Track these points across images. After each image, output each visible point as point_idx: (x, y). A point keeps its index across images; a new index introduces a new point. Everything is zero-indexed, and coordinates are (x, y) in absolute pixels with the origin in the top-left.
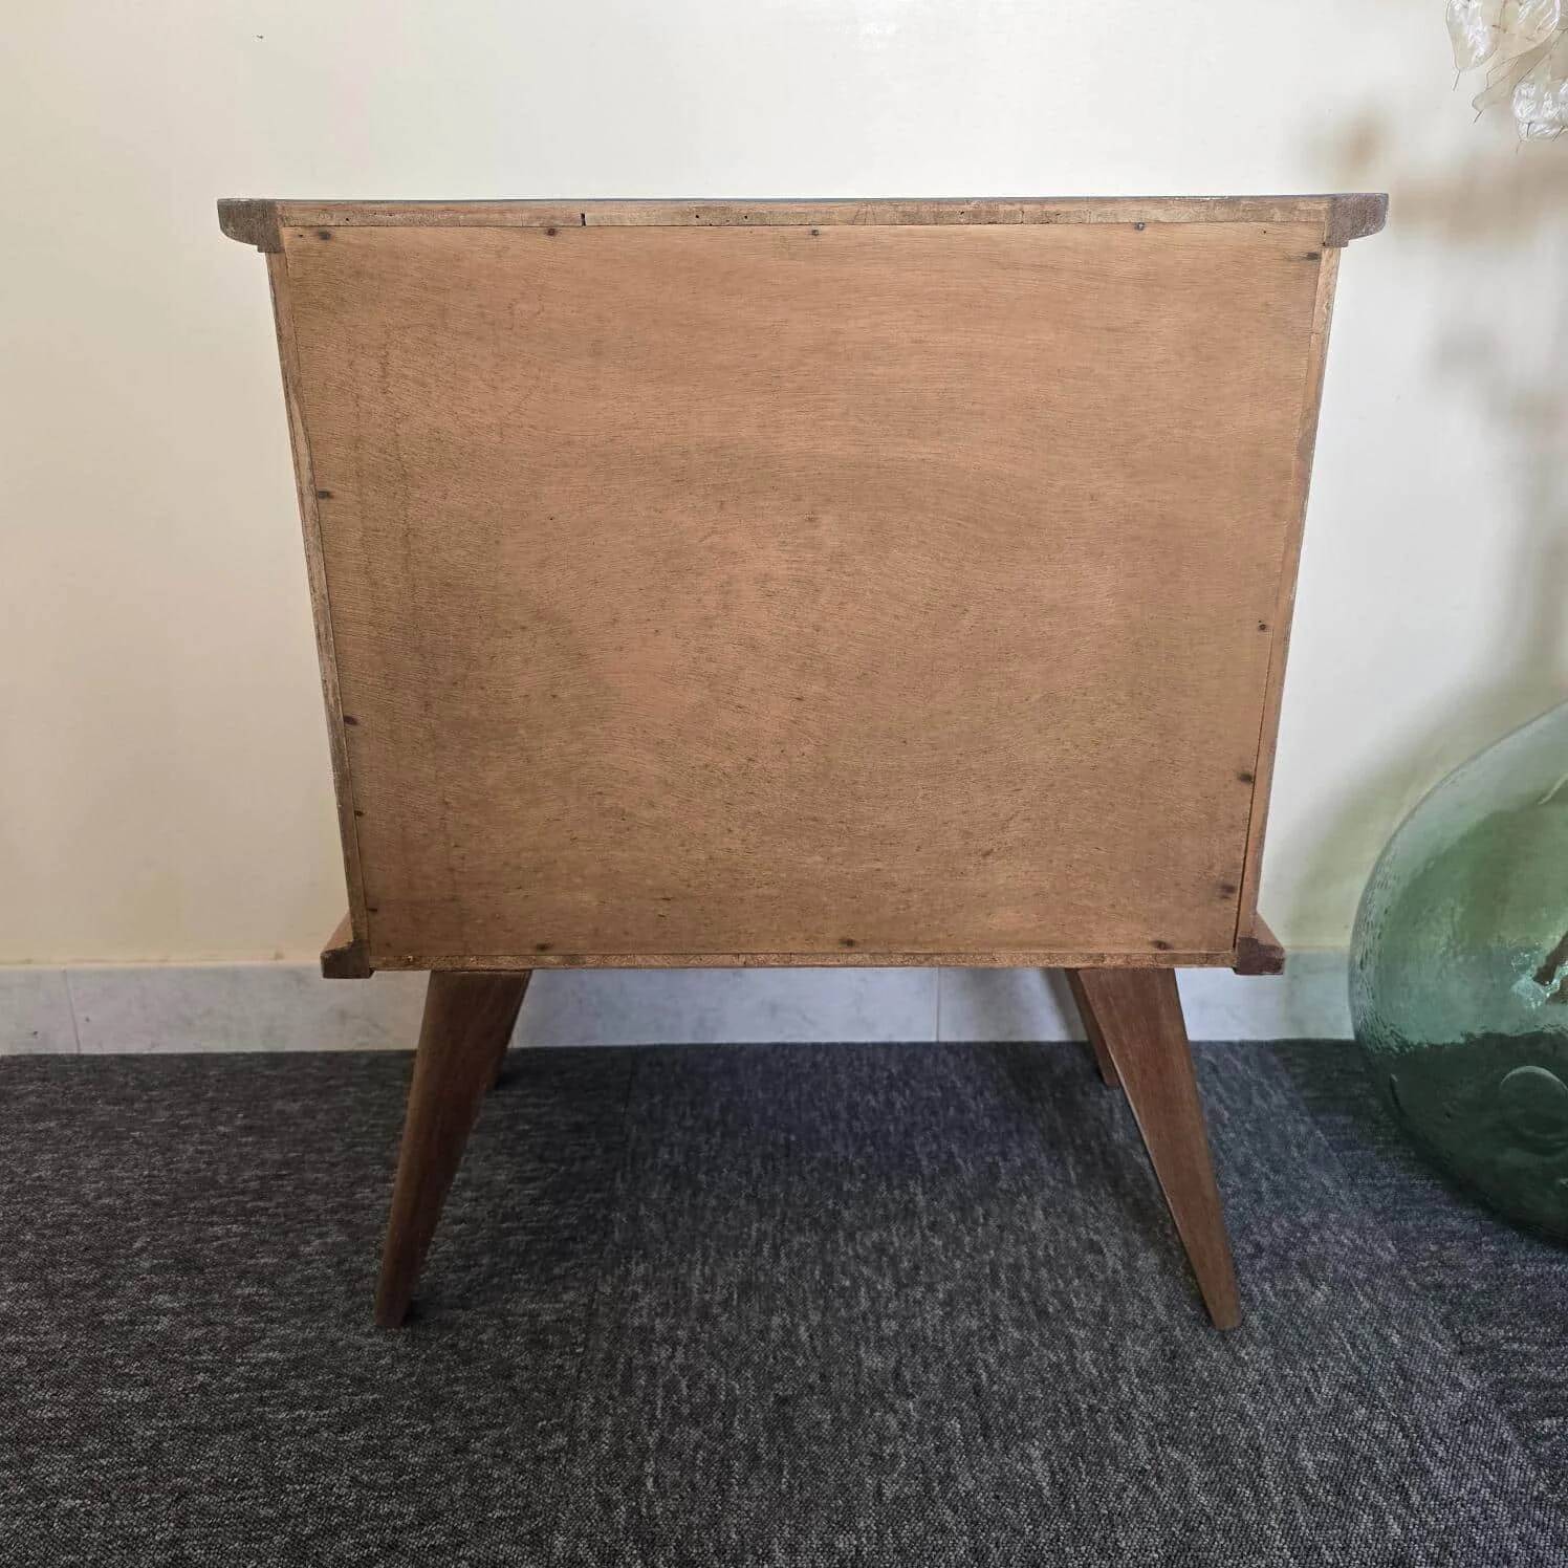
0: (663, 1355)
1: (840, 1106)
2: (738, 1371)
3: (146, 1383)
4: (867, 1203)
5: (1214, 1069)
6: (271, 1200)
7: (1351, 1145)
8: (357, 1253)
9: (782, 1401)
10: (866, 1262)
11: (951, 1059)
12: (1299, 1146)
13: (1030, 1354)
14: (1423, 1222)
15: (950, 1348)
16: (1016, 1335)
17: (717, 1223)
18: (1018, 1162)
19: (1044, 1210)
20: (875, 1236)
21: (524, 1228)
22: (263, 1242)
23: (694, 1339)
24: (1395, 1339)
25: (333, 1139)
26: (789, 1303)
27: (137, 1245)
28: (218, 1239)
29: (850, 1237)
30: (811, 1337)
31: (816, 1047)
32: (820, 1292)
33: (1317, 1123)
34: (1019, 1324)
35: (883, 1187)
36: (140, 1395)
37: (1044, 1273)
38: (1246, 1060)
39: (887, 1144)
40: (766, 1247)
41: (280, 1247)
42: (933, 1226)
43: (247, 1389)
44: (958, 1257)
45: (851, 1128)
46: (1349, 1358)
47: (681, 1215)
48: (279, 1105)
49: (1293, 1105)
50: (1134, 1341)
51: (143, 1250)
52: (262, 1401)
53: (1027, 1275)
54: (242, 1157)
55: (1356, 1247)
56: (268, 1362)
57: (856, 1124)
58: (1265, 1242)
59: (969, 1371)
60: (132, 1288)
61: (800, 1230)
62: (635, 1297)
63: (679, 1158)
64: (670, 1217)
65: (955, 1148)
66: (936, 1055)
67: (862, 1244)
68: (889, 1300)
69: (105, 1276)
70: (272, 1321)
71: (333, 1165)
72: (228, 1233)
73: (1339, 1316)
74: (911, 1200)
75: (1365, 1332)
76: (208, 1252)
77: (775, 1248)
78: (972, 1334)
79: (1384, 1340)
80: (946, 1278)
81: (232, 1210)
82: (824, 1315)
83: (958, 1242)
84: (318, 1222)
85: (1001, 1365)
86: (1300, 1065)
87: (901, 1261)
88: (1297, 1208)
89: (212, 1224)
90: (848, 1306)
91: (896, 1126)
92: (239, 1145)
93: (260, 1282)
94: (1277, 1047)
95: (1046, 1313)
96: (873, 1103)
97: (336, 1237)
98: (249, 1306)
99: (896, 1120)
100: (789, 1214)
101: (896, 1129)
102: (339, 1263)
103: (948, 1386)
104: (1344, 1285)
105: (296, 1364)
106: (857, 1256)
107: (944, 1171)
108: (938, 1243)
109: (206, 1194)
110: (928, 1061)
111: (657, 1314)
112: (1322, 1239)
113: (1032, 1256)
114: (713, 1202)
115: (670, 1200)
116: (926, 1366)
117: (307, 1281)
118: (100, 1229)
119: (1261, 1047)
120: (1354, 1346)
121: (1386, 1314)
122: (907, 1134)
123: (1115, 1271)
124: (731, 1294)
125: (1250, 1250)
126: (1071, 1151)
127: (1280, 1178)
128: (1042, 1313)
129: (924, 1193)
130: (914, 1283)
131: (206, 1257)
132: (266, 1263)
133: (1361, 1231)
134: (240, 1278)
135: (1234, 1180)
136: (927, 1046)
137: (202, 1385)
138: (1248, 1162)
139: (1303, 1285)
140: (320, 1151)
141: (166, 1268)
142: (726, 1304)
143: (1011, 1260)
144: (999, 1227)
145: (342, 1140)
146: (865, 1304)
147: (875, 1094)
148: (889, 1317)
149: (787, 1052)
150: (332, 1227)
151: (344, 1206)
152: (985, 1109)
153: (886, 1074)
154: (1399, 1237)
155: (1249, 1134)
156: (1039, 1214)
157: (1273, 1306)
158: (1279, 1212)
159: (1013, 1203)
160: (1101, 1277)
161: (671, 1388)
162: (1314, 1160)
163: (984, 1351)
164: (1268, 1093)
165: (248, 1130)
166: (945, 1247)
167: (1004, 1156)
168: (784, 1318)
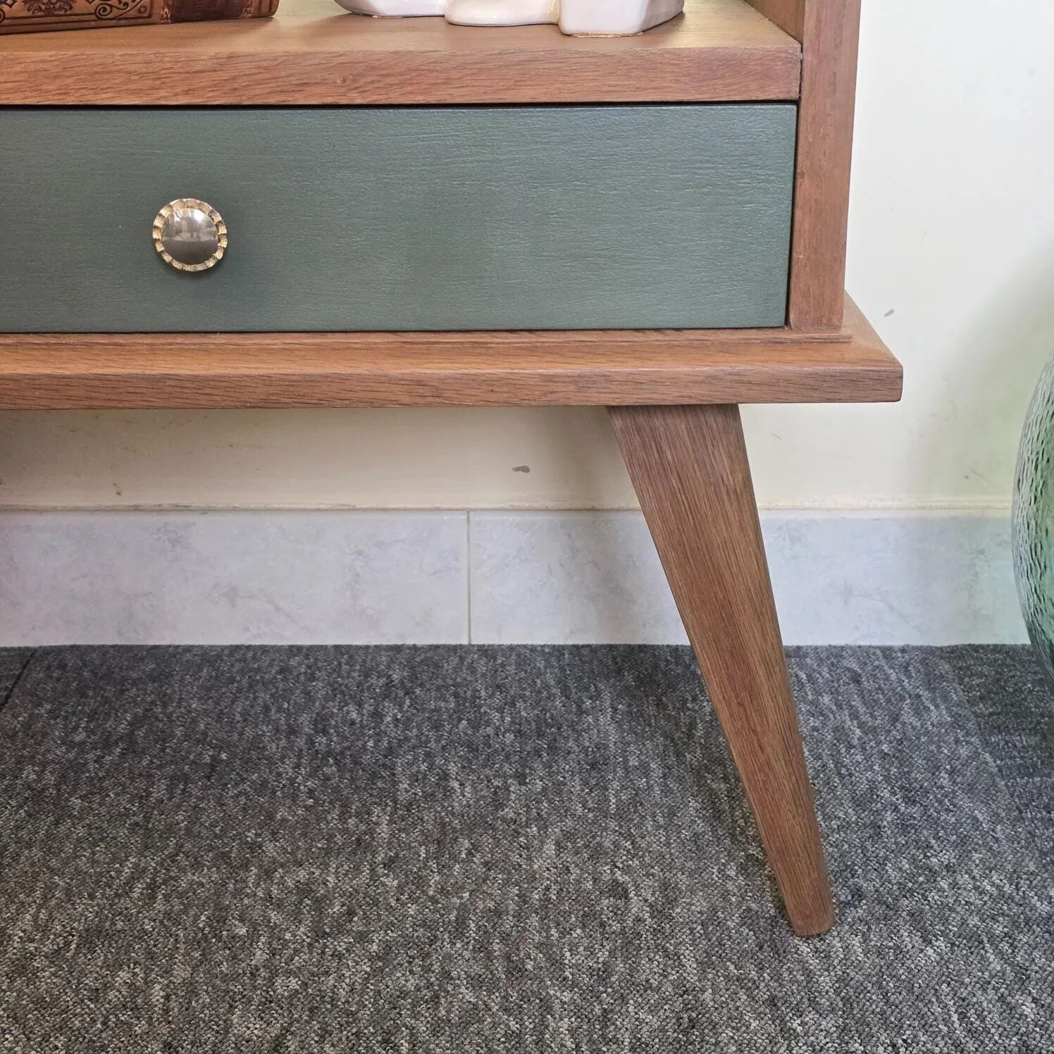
2: (46, 1038)
4: (304, 835)
5: (856, 679)
7: (1028, 771)
10: (279, 906)
11: (482, 666)
12: (951, 773)
13: (481, 1021)
15: (365, 1015)
16: (470, 997)
18: (539, 786)
19: (558, 844)
20: (302, 875)
24: (1028, 1009)
26: (151, 956)
30: (167, 998)
31: (294, 650)
32: (199, 942)
33: (986, 743)
34: (475, 982)
35: (335, 814)
37: (534, 920)
38: (906, 668)
39: (356, 763)
40: (139, 888)
42: (389, 864)
44: (414, 900)
45: (311, 742)
46: (952, 1031)
49: (957, 723)
50: (639, 1006)
53: (508, 923)
55: (1002, 894)
57: (321, 740)
61: (197, 865)
63: (50, 778)
65: (453, 769)
66: (462, 659)
67: (282, 882)
68: (297, 952)
74: (371, 832)
75: (986, 1000)
77: (153, 887)
78: (404, 994)
80: (389, 926)
82: (195, 969)
83: (420, 882)
85: (435, 1033)
86: (981, 675)
87: (331, 905)
88: (929, 847)
91: (377, 742)
94: (955, 654)
95: (521, 970)
96: (354, 715)
100: (188, 846)
101: (376, 746)
106: (269, 896)
107: (429, 797)
108: (391, 882)
110: (448, 667)
112: (954, 885)
113: (523, 898)
114: (81, 831)
119: (929, 654)
120: (963, 1016)
121: (1022, 977)
122: (390, 751)
123: (639, 920)
124: (67, 944)
125: (845, 895)
126: (620, 772)
127: (915, 810)
128: (516, 970)
129: (391, 822)
130: (339, 930)
133: (1014, 878)
136: (454, 649)
138: (873, 788)
139: (909, 939)
143: (491, 905)
144: (486, 864)
146: (260, 956)
147: (360, 705)
148: (289, 973)
149: (250, 655)
152: (513, 722)
153: (383, 681)
155: (884, 756)
156: (550, 848)
157: (859, 967)
158: (899, 850)
160: (616, 926)
162: (970, 789)
163: (415, 1016)
164: (927, 709)
166: (400, 889)
167: (521, 778)
168: (135, 974)
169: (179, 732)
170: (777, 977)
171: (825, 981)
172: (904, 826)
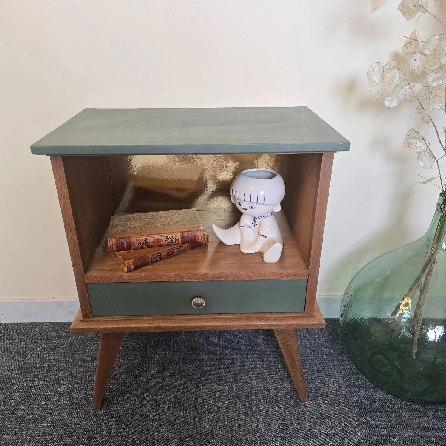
0: (151, 424)
1: (205, 342)
2: (170, 430)
3: (16, 434)
4: (209, 375)
5: (307, 329)
6: (51, 373)
7: (340, 355)
8: (73, 391)
9: (181, 440)
10: (207, 394)
13: (247, 425)
14: (355, 381)
15: (226, 423)
16: (244, 418)
17: (169, 381)
18: (251, 360)
19: (256, 377)
20: (210, 386)
21: (117, 383)
22: (48, 387)
23: (160, 420)
24: (343, 420)
25: (68, 352)
26: (186, 408)
27: (15, 388)
28: (36, 386)
29: (204, 385)
30: (190, 419)
32: (194, 404)
33: (332, 347)
34: (245, 415)
35: (214, 369)
36: (13, 437)
37: (254, 398)
39: (217, 354)
40: (181, 389)
41: (52, 389)
42: (226, 382)
43: (42, 436)
44: (232, 392)
46: (330, 426)
47: (160, 378)
48: (54, 341)
49: (327, 341)
51: (16, 390)
52: (46, 440)
53: (249, 398)
54: (44, 358)
55: (337, 390)
56: (48, 427)
57: (209, 348)
58: (313, 388)
59: (231, 430)
60: (13, 402)
61: (191, 383)
62: (145, 406)
64: (157, 379)
65: (234, 356)
67: (207, 388)
68: (212, 407)
69: (6, 398)
70: (49, 413)
71: (68, 361)
72: (39, 384)
73: (329, 412)
74: (221, 374)
75: (335, 418)
76: (33, 390)
77: (184, 389)
78: (232, 418)
79: (340, 420)
80: (228, 400)
81: (40, 376)
82: (194, 412)
83: (232, 388)
84: (63, 381)
85: (239, 428)
86: (330, 327)
87: (217, 394)
88: (323, 377)
89: (34, 381)
90: (201, 408)
92: (43, 354)
93: (47, 400)
95: (253, 411)
96: (214, 341)
97: (68, 385)
98: (44, 409)
99: (220, 346)
100: (188, 378)
101: (219, 349)
102: (68, 394)
103: (224, 435)
104: (332, 402)
105: (55, 427)
106: (205, 392)
107: (231, 364)
108: (227, 388)
109: (34, 371)
111: (151, 411)
112: (328, 387)
113: (251, 392)
114: (168, 374)
115: (157, 373)
116: (220, 428)
117: (59, 400)
118: (5, 383)
120: (332, 422)
121: (341, 411)
122: (222, 351)
123: (272, 397)
124: (171, 405)
125: (309, 390)
126: (265, 357)
129: (225, 371)
130: (219, 401)
131: (33, 392)
132: (48, 394)
134: (42, 399)
135: (308, 367)
137: (30, 434)
138: (312, 361)
139: (321, 402)
140: (64, 357)
141: (22, 396)
142: (169, 408)
143: (245, 394)
144: (243, 382)
145: (71, 353)
146: (206, 408)
148: (211, 412)
150: (67, 382)
151: (70, 375)
154: (348, 386)
157: (312, 409)
158: (318, 378)
159: (248, 374)
160: (269, 399)
161: (152, 436)
162: (330, 360)
164: (320, 337)
165: (46, 349)
166: (229, 389)
167: (247, 358)
168: (184, 413)
169: (182, 345)
170: (298, 412)
171: (307, 413)
172: (318, 371)
